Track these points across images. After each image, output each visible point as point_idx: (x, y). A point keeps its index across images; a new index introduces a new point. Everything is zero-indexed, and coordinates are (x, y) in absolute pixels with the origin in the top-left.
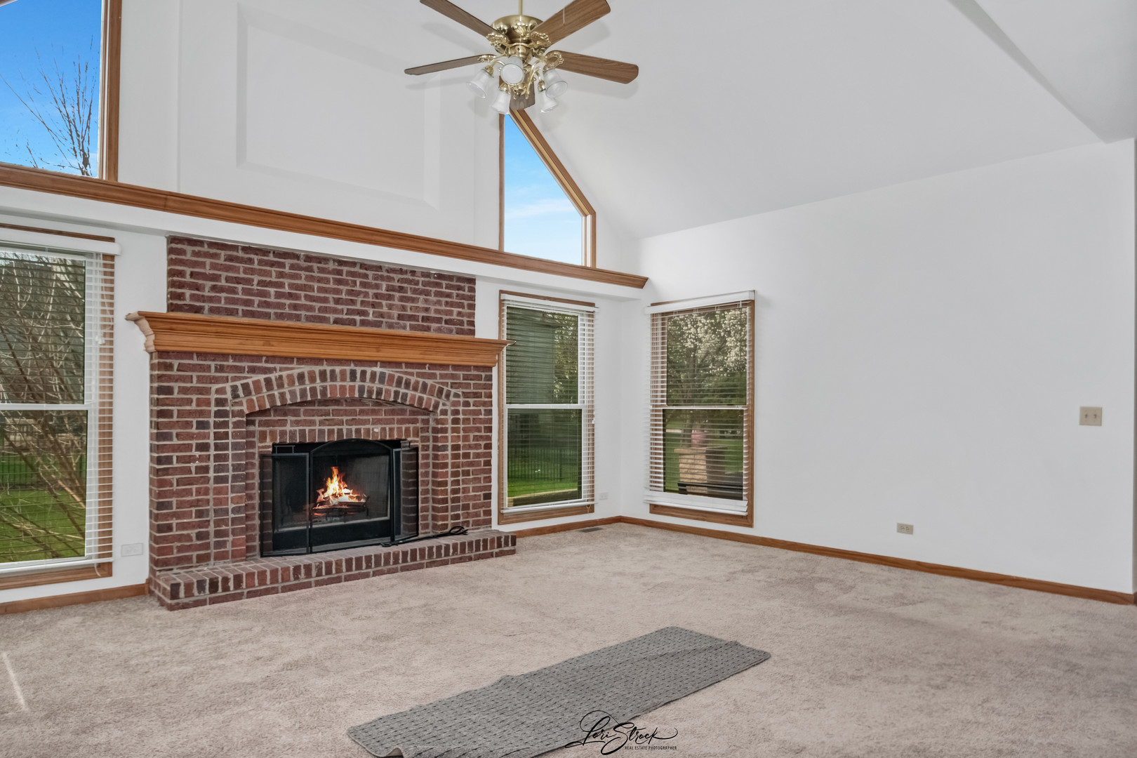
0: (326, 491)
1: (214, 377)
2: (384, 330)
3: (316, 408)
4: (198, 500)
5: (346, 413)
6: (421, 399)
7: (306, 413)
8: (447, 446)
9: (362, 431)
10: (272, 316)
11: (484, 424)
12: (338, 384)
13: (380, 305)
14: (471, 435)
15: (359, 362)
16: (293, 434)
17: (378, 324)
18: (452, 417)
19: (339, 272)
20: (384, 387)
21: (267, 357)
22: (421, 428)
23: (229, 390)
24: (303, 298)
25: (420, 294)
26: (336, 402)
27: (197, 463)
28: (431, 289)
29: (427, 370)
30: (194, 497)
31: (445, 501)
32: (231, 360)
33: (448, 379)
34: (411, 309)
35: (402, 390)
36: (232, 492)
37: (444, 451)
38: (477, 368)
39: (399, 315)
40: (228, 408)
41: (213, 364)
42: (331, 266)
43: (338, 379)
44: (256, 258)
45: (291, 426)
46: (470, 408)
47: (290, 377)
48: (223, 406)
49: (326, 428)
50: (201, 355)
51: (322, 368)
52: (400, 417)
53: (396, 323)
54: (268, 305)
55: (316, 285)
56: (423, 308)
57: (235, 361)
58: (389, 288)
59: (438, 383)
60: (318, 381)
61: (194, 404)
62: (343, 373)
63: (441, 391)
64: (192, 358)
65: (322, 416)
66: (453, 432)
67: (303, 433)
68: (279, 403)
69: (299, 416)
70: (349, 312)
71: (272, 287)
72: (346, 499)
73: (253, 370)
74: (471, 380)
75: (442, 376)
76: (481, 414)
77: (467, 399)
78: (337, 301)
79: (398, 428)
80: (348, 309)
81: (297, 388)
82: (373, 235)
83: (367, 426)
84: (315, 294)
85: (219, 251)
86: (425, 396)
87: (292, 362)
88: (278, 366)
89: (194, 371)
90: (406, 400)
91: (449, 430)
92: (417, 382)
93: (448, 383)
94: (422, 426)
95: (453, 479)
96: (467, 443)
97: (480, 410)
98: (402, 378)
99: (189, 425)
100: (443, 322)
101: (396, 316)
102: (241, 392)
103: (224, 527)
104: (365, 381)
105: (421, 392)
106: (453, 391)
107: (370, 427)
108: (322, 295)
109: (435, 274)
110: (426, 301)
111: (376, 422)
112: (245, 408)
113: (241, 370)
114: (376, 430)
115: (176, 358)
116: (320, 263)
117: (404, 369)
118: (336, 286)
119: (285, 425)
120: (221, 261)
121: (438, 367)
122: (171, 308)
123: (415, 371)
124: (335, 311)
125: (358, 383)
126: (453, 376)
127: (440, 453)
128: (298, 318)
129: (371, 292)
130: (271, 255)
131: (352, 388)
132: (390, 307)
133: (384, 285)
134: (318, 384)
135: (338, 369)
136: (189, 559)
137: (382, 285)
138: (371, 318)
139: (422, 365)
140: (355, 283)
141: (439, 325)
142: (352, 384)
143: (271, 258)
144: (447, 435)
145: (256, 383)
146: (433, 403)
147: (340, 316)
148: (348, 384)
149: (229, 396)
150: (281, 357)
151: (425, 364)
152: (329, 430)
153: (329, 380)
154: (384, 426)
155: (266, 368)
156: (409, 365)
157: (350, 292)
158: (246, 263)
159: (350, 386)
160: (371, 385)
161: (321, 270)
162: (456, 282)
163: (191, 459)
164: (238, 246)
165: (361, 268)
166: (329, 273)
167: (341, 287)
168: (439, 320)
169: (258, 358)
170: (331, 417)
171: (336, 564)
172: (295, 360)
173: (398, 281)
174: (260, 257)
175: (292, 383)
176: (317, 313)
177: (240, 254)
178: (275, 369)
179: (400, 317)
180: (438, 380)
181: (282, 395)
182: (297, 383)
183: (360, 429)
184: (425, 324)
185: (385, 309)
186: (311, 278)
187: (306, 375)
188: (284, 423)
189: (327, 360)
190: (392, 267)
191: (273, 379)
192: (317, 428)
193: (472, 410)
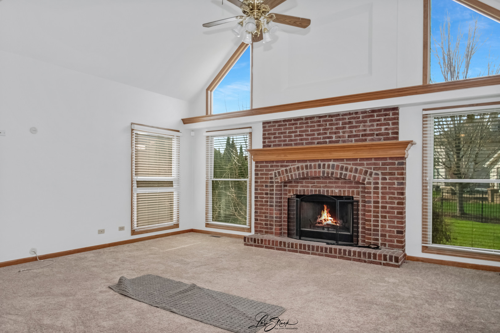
0: (321, 217)
1: (270, 169)
2: (340, 144)
3: (310, 180)
4: (265, 212)
5: (322, 183)
6: (355, 177)
7: (306, 182)
8: (371, 201)
9: (329, 191)
10: (293, 145)
11: (397, 190)
12: (313, 170)
13: (339, 133)
14: (388, 196)
15: (322, 160)
16: (300, 191)
17: (337, 142)
18: (373, 186)
19: (319, 121)
20: (335, 171)
21: (286, 161)
22: (361, 191)
23: (273, 174)
24: (304, 136)
25: (361, 123)
26: (318, 178)
27: (265, 199)
28: (367, 119)
29: (358, 162)
30: (264, 211)
31: (370, 230)
32: (275, 163)
33: (372, 165)
34: (355, 131)
35: (344, 172)
36: (275, 211)
37: (369, 204)
38: (391, 158)
39: (348, 135)
40: (273, 180)
41: (269, 165)
42: (316, 119)
43: (313, 168)
44: (287, 123)
45: (300, 188)
46: (387, 181)
47: (294, 168)
48: (272, 179)
49: (313, 189)
50: (266, 162)
51: (306, 164)
52: (349, 185)
53: (347, 140)
54: (291, 140)
55: (309, 129)
56: (362, 130)
57: (276, 163)
58: (344, 124)
59: (365, 168)
60: (305, 169)
61: (264, 179)
62: (315, 165)
63: (366, 172)
64: (263, 163)
65: (312, 184)
66: (374, 194)
67: (304, 190)
68: (290, 179)
69: (303, 184)
70: (324, 138)
71: (293, 133)
72: (329, 222)
73: (282, 166)
74: (387, 165)
75: (368, 164)
76: (395, 185)
77: (384, 176)
78: (319, 134)
79: (348, 191)
80: (323, 137)
81: (297, 172)
82: (323, 102)
83: (332, 189)
84: (310, 133)
85: (276, 124)
86: (357, 175)
87: (295, 162)
88: (290, 164)
89: (264, 167)
90: (346, 177)
91: (372, 193)
92: (352, 168)
93: (371, 168)
94: (362, 190)
95: (374, 219)
96: (384, 201)
97: (394, 182)
98: (343, 166)
99: (262, 186)
100: (375, 135)
101: (347, 136)
102: (277, 175)
103: (272, 223)
104: (325, 169)
105: (354, 173)
106: (374, 172)
107: (334, 189)
108: (312, 133)
109: (369, 111)
110: (364, 126)
111: (336, 187)
112: (279, 180)
113: (277, 166)
114: (336, 191)
115: (259, 164)
116: (311, 119)
117: (345, 162)
118: (318, 128)
119: (298, 187)
120: (276, 127)
121: (365, 160)
122: (264, 146)
123: (351, 162)
124: (318, 139)
125: (322, 170)
126: (375, 164)
127: (366, 204)
128: (302, 144)
129: (334, 127)
130: (293, 121)
131: (319, 172)
132: (344, 133)
133: (341, 122)
134: (305, 171)
135: (313, 164)
136: (262, 231)
137: (339, 123)
138: (334, 139)
139: (356, 159)
140: (326, 124)
141: (373, 137)
142: (319, 170)
143: (293, 122)
144: (371, 195)
145: (282, 171)
146: (362, 178)
147: (320, 141)
148: (317, 170)
149: (273, 176)
150: (291, 161)
151: (357, 159)
152: (315, 190)
153: (309, 169)
154: (341, 189)
155: (286, 165)
156: (348, 160)
157: (324, 129)
158: (284, 126)
159: (319, 171)
160: (328, 170)
161: (312, 122)
162: (384, 112)
163: (263, 198)
164: (281, 121)
165: (329, 117)
166: (315, 123)
167: (320, 128)
168: (372, 135)
169: (283, 161)
170: (316, 185)
171: (295, 245)
172: (297, 161)
173: (348, 119)
174: (289, 123)
175: (295, 171)
176: (310, 141)
177: (282, 123)
178: (289, 165)
179: (349, 137)
180: (365, 166)
181: (292, 175)
182: (296, 171)
183: (329, 190)
184: (363, 138)
185: (341, 134)
186: (308, 127)
187: (300, 167)
188: (297, 186)
189: (309, 160)
190: (344, 113)
191: (288, 169)
192: (310, 189)
193: (389, 182)
